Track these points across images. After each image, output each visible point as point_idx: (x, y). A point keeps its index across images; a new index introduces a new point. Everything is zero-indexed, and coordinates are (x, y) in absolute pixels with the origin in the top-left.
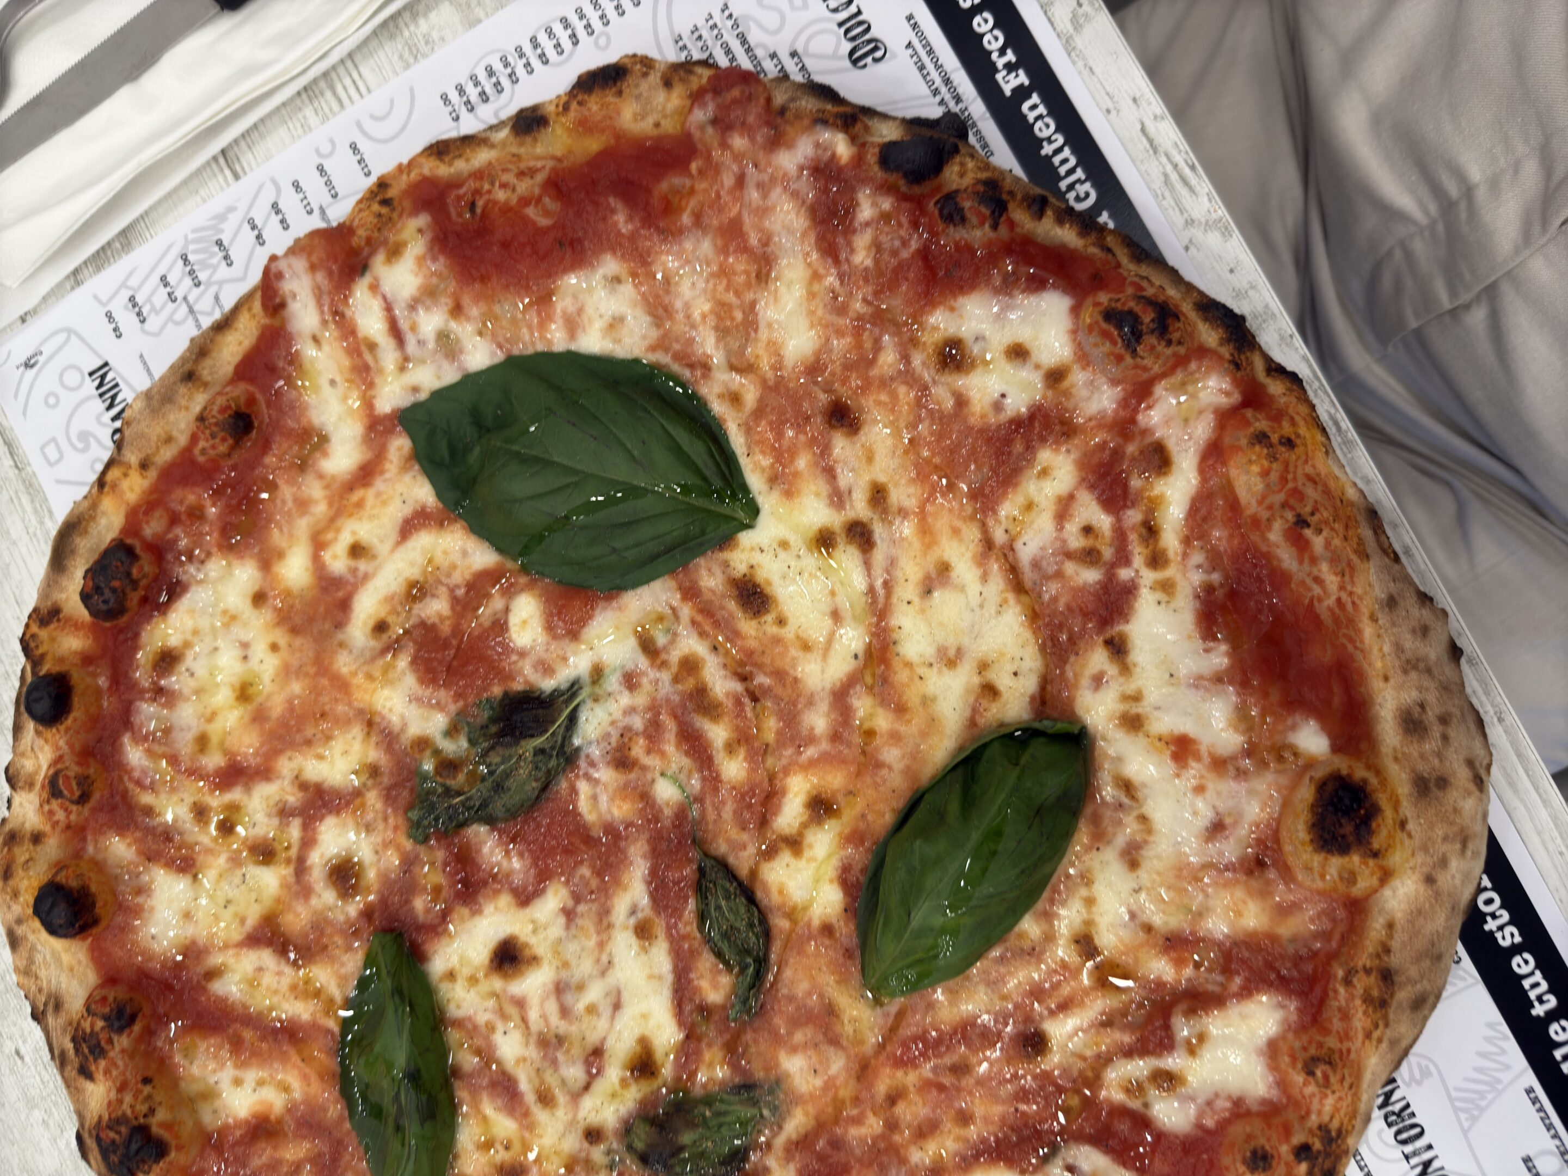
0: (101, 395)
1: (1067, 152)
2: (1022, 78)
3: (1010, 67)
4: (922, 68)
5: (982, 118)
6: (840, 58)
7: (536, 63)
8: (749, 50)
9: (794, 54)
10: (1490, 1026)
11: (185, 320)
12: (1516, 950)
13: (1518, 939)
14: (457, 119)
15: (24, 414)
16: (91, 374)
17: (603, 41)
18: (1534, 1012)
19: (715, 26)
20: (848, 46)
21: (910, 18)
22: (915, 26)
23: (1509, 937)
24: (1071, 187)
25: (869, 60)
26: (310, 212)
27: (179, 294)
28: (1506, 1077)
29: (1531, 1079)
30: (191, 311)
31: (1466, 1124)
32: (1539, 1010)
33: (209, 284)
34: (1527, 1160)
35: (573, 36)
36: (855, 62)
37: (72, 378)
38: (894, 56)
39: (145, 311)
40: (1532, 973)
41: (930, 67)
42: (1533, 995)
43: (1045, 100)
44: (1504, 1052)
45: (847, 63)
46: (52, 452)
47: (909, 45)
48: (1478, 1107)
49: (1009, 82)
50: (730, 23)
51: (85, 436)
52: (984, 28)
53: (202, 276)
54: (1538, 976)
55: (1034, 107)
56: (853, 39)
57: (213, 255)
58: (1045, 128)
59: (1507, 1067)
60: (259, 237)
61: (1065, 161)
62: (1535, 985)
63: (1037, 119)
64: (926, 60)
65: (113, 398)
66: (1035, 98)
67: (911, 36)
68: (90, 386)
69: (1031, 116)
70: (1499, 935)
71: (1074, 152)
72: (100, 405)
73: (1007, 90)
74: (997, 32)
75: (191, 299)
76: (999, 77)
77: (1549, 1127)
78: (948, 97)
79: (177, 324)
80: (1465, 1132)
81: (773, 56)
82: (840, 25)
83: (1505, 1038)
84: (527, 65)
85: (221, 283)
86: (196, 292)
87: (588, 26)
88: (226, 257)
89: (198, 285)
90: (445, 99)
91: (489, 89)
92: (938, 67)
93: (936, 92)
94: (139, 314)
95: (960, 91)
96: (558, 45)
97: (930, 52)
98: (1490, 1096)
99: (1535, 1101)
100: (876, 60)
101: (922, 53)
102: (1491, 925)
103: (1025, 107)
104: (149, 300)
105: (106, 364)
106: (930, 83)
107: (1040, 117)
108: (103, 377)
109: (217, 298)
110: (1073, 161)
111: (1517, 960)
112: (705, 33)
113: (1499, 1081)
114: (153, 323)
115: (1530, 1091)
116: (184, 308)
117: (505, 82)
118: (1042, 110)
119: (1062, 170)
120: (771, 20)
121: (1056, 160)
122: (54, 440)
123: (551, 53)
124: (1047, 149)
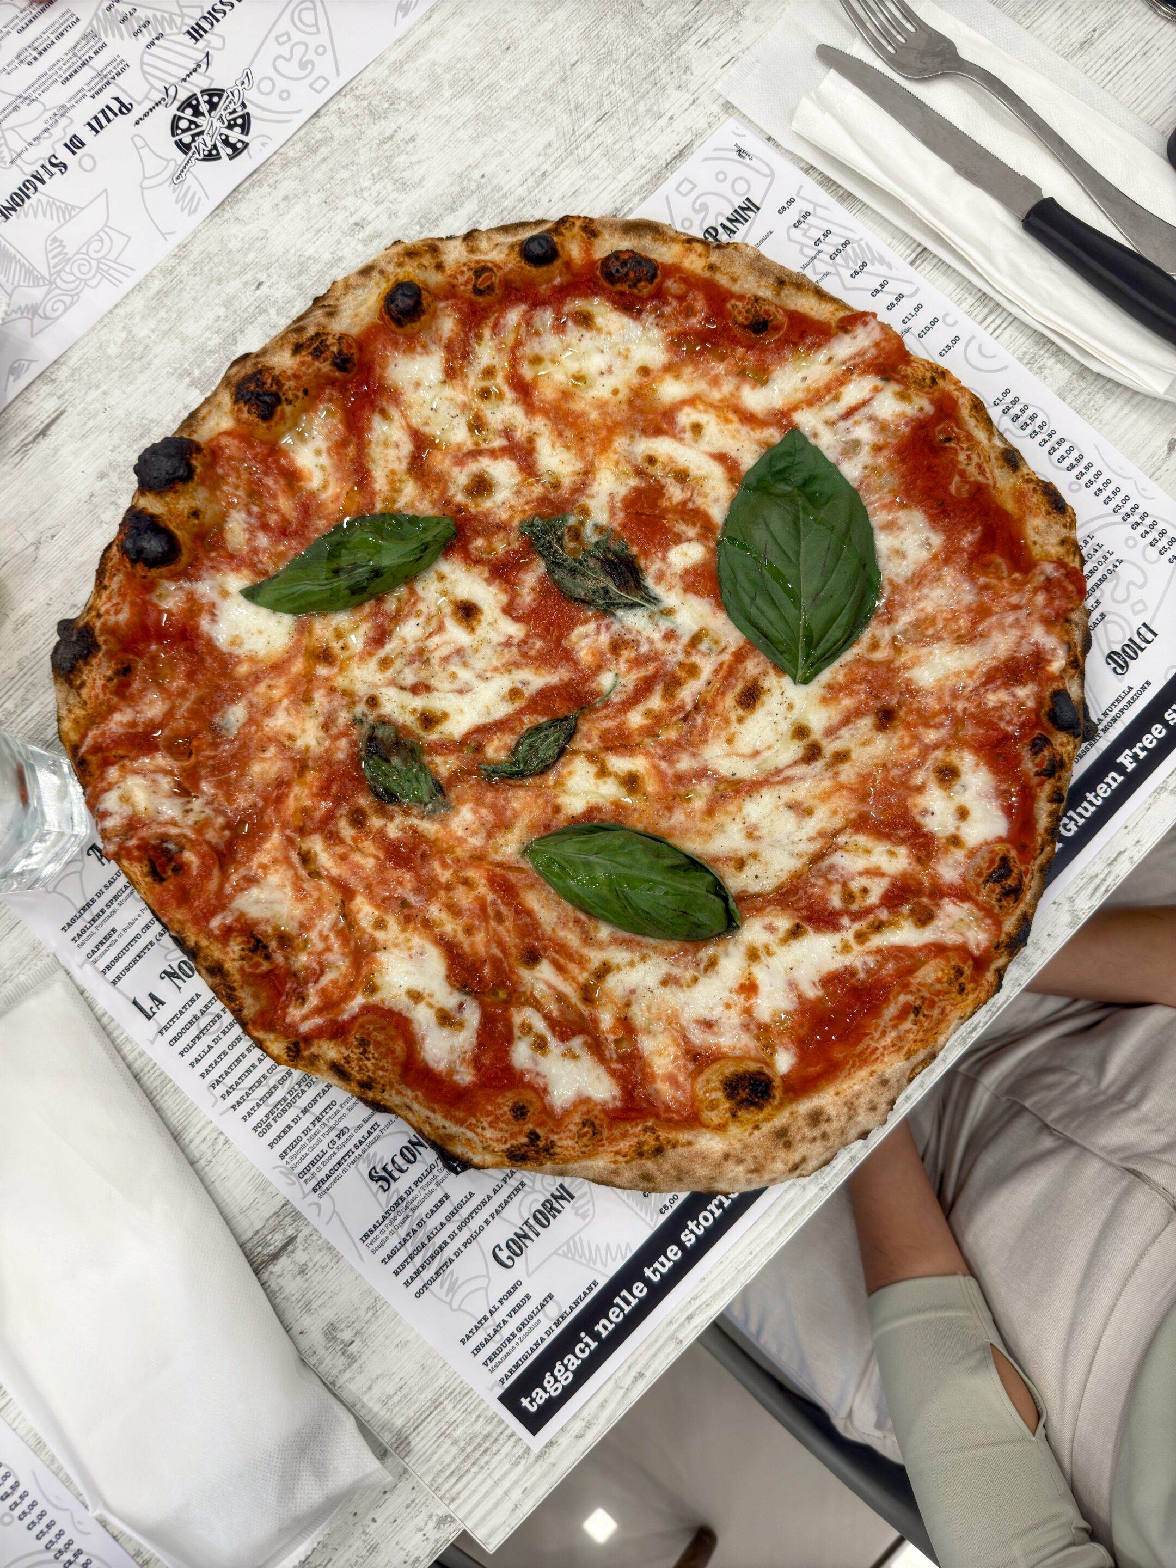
0: (736, 211)
1: (1092, 809)
2: (1130, 767)
3: (1135, 757)
4: (1118, 701)
5: (1098, 749)
6: (1109, 647)
7: (1048, 446)
8: (1097, 585)
9: (1103, 616)
10: (628, 1246)
11: (806, 256)
12: (681, 1245)
13: (688, 1244)
14: (996, 404)
15: (706, 159)
16: (748, 199)
17: (1075, 487)
18: (646, 1269)
19: (1106, 558)
20: (1119, 650)
21: (1148, 683)
22: (1144, 688)
23: (688, 1239)
24: (1071, 819)
25: (1114, 665)
26: (904, 322)
27: (822, 246)
28: (599, 1266)
29: (603, 1282)
30: (813, 259)
31: (560, 1252)
32: (648, 1272)
33: (835, 265)
34: (550, 1296)
35: (1073, 466)
36: (1109, 656)
37: (741, 187)
38: (1121, 681)
39: (803, 225)
40: (669, 1260)
41: (1120, 706)
42: (656, 1265)
43: (1121, 786)
44: (614, 1260)
45: (1107, 652)
46: (686, 187)
47: (1130, 688)
48: (574, 1256)
49: (1125, 759)
50: (1111, 567)
51: (704, 207)
52: (1155, 733)
53: (839, 259)
54: (669, 1265)
55: (1114, 779)
56: (1124, 651)
57: (855, 263)
58: (1103, 791)
59: (605, 1265)
60: (876, 291)
61: (1086, 810)
62: (663, 1265)
63: (1108, 784)
64: (1124, 702)
65: (737, 220)
66: (1120, 779)
67: (1137, 688)
68: (739, 202)
69: (1108, 780)
70: (687, 1232)
71: (1094, 813)
72: (728, 212)
73: (1121, 759)
74: (1155, 741)
75: (821, 255)
76: (1127, 752)
77: (576, 1303)
78: (1104, 723)
79: (801, 251)
80: (555, 1253)
81: (1098, 603)
82: (1131, 640)
83: (623, 1258)
84: (1045, 441)
85: (838, 274)
86: (827, 258)
87: (1082, 474)
88: (856, 272)
89: (831, 258)
90: (1007, 392)
91: (1021, 420)
92: (1122, 711)
93: (1105, 714)
94: (799, 221)
95: (1111, 730)
96: (1063, 458)
97: (1130, 703)
98: (583, 1260)
99: (590, 1289)
100: (1115, 670)
101: (1128, 698)
102: (692, 1225)
103: (1113, 774)
104: (811, 226)
105: (758, 209)
106: (1110, 709)
107: (1109, 785)
108: (749, 209)
109: (827, 274)
110: (1088, 815)
111: (675, 1248)
112: (1100, 553)
113: (595, 1263)
114: (796, 234)
115: (595, 1283)
116: (813, 253)
117: (1029, 430)
118: (1114, 785)
119: (1080, 810)
120: (1121, 594)
121: (1085, 804)
122: (695, 186)
123: (1057, 455)
124: (1090, 796)
